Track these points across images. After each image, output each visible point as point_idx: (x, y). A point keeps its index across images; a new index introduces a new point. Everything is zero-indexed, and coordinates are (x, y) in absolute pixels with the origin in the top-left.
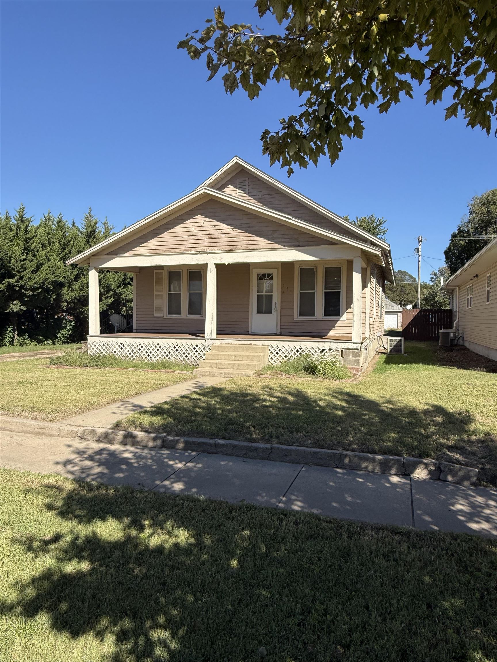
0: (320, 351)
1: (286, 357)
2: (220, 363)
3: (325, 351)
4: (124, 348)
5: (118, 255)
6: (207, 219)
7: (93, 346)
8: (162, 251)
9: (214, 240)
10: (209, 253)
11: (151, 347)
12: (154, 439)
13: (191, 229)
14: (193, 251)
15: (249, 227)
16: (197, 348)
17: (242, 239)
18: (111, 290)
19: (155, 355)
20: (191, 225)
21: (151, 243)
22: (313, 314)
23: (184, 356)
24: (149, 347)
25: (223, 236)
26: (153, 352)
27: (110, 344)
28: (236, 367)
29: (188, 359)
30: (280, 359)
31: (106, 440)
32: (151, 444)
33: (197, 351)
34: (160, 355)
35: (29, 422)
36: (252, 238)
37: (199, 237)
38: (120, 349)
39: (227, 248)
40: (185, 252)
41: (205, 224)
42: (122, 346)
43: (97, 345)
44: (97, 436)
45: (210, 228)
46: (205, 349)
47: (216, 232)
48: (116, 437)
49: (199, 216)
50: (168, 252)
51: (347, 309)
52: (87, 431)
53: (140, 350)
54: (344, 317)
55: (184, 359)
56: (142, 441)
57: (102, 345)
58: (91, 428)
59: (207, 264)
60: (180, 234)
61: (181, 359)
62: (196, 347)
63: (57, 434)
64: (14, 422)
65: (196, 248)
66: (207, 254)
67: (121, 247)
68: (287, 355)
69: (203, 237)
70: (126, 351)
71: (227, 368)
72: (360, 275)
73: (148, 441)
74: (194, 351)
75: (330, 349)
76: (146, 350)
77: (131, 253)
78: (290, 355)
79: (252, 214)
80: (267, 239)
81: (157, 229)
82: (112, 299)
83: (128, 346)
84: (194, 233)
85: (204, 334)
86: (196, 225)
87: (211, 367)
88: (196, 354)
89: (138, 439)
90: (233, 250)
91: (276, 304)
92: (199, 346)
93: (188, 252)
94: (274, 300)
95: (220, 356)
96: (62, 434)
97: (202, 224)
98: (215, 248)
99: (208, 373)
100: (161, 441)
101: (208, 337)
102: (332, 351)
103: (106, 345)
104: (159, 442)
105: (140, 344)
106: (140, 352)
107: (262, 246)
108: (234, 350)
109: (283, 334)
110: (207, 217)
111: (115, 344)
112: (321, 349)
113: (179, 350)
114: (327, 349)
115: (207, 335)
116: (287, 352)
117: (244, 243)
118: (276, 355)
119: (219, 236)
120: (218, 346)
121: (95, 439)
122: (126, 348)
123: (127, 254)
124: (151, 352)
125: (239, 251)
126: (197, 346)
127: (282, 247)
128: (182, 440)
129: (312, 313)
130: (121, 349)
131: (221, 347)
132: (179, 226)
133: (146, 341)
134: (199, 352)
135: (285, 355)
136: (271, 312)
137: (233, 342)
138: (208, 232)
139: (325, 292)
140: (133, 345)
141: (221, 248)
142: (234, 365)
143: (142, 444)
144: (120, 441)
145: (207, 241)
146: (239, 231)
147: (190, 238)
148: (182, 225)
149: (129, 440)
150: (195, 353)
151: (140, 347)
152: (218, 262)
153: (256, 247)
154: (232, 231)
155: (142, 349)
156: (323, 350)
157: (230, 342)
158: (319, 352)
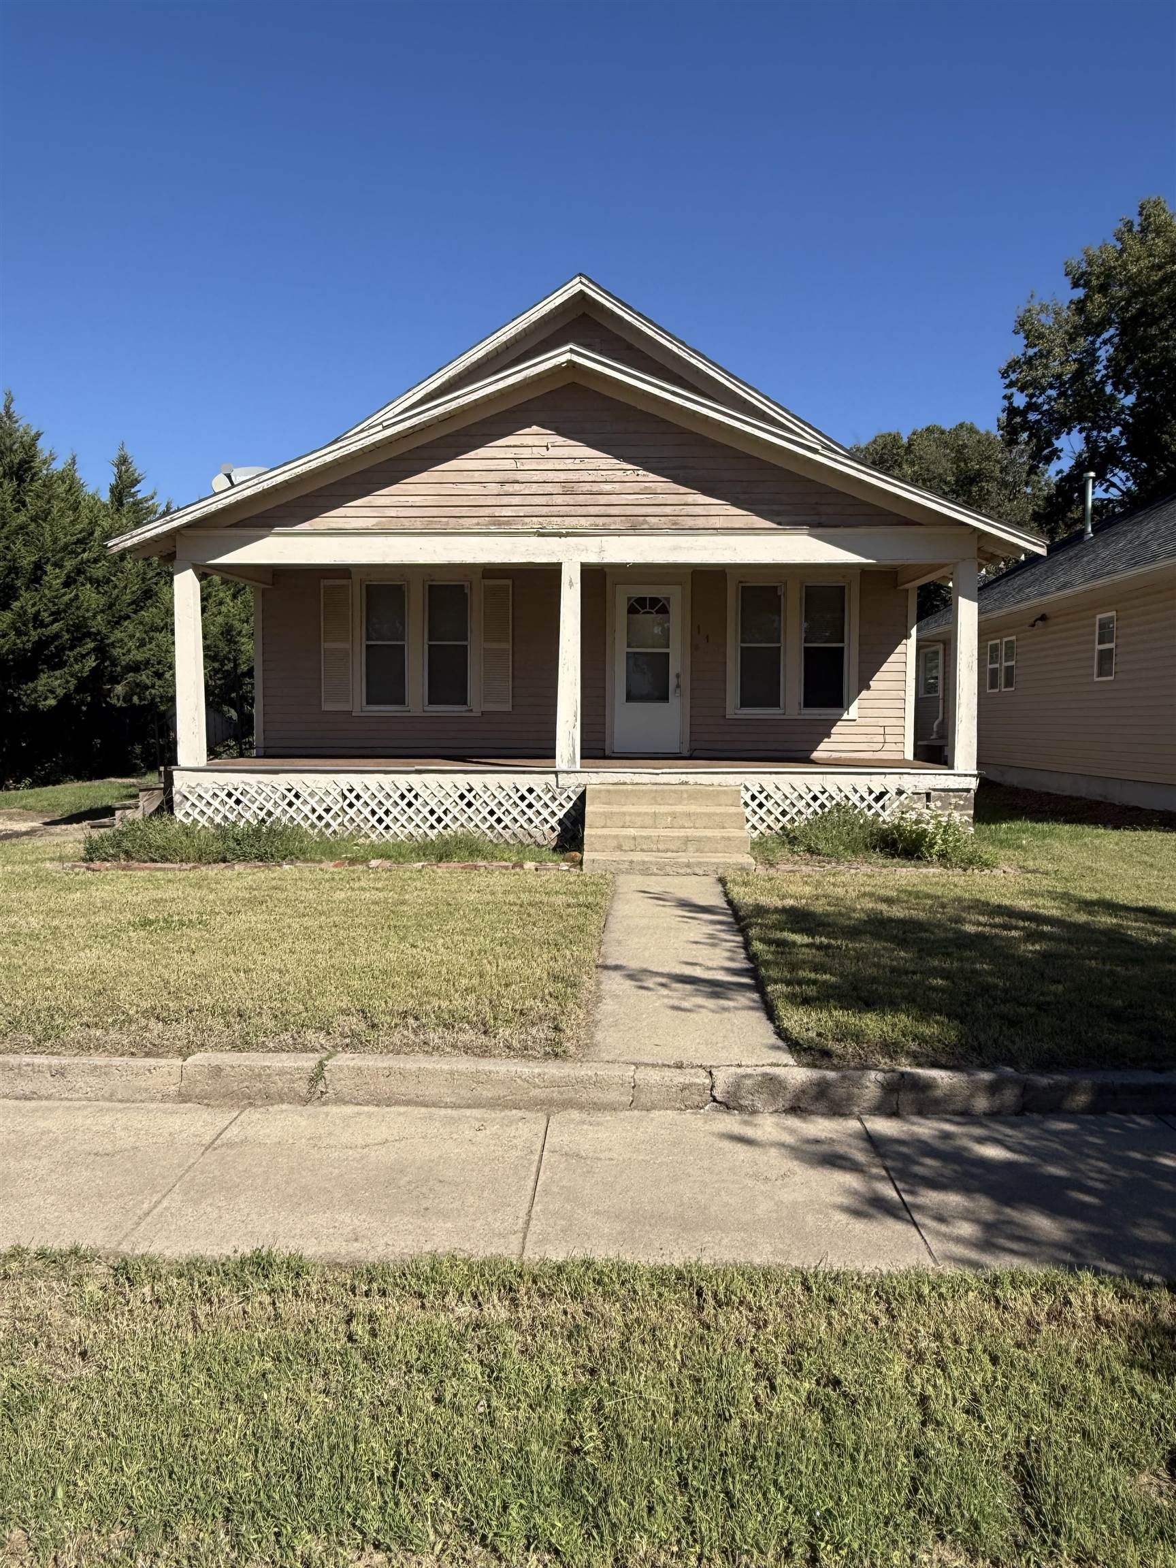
0: (873, 796)
1: (784, 813)
2: (647, 838)
3: (886, 797)
4: (297, 803)
5: (277, 530)
6: (560, 440)
7: (193, 799)
8: (418, 523)
9: (581, 499)
10: (567, 535)
11: (389, 796)
12: (993, 1089)
13: (510, 464)
14: (519, 527)
15: (684, 468)
16: (530, 798)
17: (660, 499)
18: (89, 634)
19: (403, 819)
20: (510, 453)
21: (383, 497)
22: (776, 704)
23: (492, 820)
24: (380, 797)
25: (607, 487)
26: (395, 812)
27: (252, 792)
28: (691, 847)
29: (506, 827)
30: (770, 820)
31: (821, 1106)
32: (981, 1103)
33: (530, 806)
34: (417, 820)
35: (503, 1069)
36: (690, 499)
37: (534, 488)
38: (284, 804)
39: (617, 523)
40: (493, 529)
41: (553, 452)
42: (291, 796)
43: (208, 797)
44: (788, 1096)
45: (569, 464)
46: (554, 799)
47: (585, 476)
48: (856, 1091)
49: (535, 429)
50: (438, 526)
51: (859, 693)
52: (749, 1082)
53: (351, 805)
54: (853, 711)
55: (491, 827)
56: (949, 1097)
57: (223, 795)
58: (760, 1070)
59: (560, 564)
60: (477, 477)
61: (484, 827)
62: (527, 794)
63: (627, 1099)
64: (433, 1073)
65: (527, 520)
66: (560, 535)
67: (286, 505)
68: (787, 809)
69: (548, 488)
70: (306, 810)
71: (667, 851)
72: (976, 605)
73: (972, 1096)
74: (523, 805)
75: (900, 792)
76: (373, 805)
77: (318, 523)
78: (796, 810)
79: (691, 432)
80: (733, 504)
81: (399, 458)
82: (91, 663)
83: (312, 794)
84: (519, 476)
85: (554, 757)
86: (526, 453)
87: (619, 848)
88: (530, 813)
89: (938, 1093)
90: (635, 527)
91: (678, 676)
92: (538, 791)
93: (501, 527)
94: (675, 667)
95: (628, 818)
96: (644, 1099)
97: (543, 451)
98: (583, 522)
99: (626, 866)
100: (1017, 1091)
101: (565, 768)
102: (905, 795)
103: (237, 794)
104: (1009, 1096)
105: (351, 791)
106: (351, 812)
107: (717, 522)
108: (654, 798)
109: (696, 754)
110: (560, 433)
111: (268, 790)
112: (877, 792)
113: (477, 804)
114: (893, 792)
115: (562, 761)
116: (788, 802)
117: (668, 510)
118: (757, 809)
119: (596, 488)
120: (609, 791)
121: (781, 1103)
122: (305, 802)
123: (305, 526)
124: (387, 812)
125: (654, 531)
126: (531, 791)
127: (774, 526)
128: (1086, 1082)
129: (773, 700)
130: (290, 804)
131: (616, 792)
132: (472, 454)
133: (372, 780)
134: (538, 806)
135: (781, 809)
136: (664, 698)
137: (637, 779)
138: (562, 476)
139: (806, 648)
140: (328, 793)
141: (600, 521)
142: (687, 840)
143: (952, 1107)
144: (874, 1102)
145: (559, 500)
146: (652, 477)
147: (508, 488)
148: (481, 452)
149: (906, 1098)
150: (526, 810)
151: (351, 797)
152: (593, 558)
153: (701, 522)
154: (631, 476)
155: (358, 804)
156: (882, 795)
157: (627, 778)
158: (870, 799)
